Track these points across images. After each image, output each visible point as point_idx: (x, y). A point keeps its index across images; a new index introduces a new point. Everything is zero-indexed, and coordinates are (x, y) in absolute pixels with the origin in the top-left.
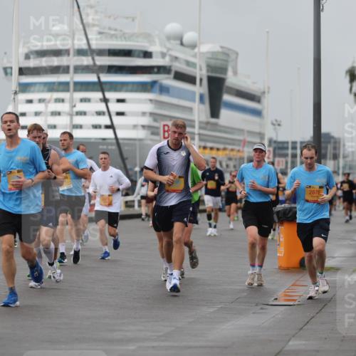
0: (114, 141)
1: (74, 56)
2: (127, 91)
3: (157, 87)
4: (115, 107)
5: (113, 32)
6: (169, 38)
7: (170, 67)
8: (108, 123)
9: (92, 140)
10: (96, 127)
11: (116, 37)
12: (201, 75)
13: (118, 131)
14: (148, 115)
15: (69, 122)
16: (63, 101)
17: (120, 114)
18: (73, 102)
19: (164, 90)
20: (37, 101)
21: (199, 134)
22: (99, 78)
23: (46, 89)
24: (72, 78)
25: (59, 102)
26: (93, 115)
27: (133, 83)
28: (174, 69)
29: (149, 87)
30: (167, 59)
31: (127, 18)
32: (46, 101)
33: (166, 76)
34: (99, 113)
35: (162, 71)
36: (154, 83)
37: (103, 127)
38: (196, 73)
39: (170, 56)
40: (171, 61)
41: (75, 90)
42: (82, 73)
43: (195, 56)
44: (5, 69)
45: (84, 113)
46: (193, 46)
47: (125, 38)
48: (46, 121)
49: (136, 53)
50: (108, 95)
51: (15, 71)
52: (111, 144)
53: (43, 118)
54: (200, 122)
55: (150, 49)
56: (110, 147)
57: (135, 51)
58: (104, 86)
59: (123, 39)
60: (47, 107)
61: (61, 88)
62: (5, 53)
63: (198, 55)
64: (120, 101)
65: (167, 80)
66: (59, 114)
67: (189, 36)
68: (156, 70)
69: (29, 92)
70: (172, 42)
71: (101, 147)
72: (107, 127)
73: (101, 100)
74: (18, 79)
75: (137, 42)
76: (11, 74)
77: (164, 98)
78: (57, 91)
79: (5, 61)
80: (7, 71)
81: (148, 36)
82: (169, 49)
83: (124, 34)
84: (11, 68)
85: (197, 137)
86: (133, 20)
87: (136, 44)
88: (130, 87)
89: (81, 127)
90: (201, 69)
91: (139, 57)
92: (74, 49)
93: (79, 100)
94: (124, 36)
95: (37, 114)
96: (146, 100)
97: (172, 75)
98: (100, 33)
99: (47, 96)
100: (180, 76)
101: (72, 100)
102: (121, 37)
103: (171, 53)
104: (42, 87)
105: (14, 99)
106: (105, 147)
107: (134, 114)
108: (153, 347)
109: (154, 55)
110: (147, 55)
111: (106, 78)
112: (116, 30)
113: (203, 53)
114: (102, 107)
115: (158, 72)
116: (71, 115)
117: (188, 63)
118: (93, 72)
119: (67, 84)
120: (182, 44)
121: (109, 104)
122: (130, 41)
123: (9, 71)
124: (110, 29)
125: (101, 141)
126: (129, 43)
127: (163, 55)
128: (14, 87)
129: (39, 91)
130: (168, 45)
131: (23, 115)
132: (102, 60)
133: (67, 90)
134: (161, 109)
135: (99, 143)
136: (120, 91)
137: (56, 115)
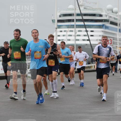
0: (90, 45)
1: (76, 16)
2: (94, 28)
3: (104, 27)
4: (90, 33)
5: (89, 8)
6: (108, 10)
7: (109, 20)
8: (88, 39)
9: (83, 45)
10: (84, 40)
11: (90, 10)
12: (119, 23)
13: (91, 42)
14: (101, 36)
16: (72, 31)
17: (92, 36)
18: (76, 32)
19: (107, 27)
20: (64, 31)
21: (119, 43)
22: (84, 23)
23: (67, 27)
24: (75, 24)
26: (83, 36)
27: (96, 25)
28: (110, 21)
29: (102, 27)
30: (108, 17)
31: (94, 3)
32: (67, 31)
33: (107, 23)
34: (85, 36)
35: (106, 21)
36: (103, 25)
37: (86, 40)
38: (117, 22)
39: (109, 16)
40: (109, 18)
41: (76, 28)
42: (79, 22)
43: (117, 16)
44: (53, 20)
45: (80, 35)
46: (116, 13)
47: (93, 10)
48: (67, 38)
49: (97, 15)
50: (88, 29)
51: (56, 21)
54: (119, 39)
55: (102, 14)
56: (89, 47)
57: (97, 14)
58: (86, 26)
60: (67, 33)
61: (72, 27)
62: (53, 15)
63: (118, 16)
65: (108, 24)
66: (71, 36)
67: (115, 9)
68: (104, 21)
69: (61, 28)
70: (109, 11)
71: (85, 47)
72: (87, 40)
73: (85, 31)
74: (57, 24)
75: (97, 11)
76: (55, 22)
77: (107, 30)
78: (70, 28)
79: (53, 17)
80: (53, 21)
81: (101, 9)
82: (108, 14)
84: (55, 20)
85: (118, 44)
86: (96, 4)
88: (95, 27)
89: (78, 40)
90: (119, 21)
91: (98, 16)
92: (76, 14)
93: (78, 31)
94: (93, 9)
95: (64, 36)
96: (101, 31)
97: (109, 23)
98: (85, 8)
99: (67, 29)
100: (112, 23)
101: (75, 31)
103: (109, 15)
104: (65, 27)
105: (56, 30)
106: (87, 47)
107: (97, 36)
108: (105, 115)
109: (103, 16)
110: (101, 16)
111: (86, 23)
112: (90, 7)
113: (120, 15)
114: (86, 33)
115: (105, 22)
116: (75, 36)
117: (115, 18)
118: (82, 22)
119: (73, 25)
120: (113, 12)
121: (88, 32)
122: (95, 11)
123: (54, 21)
124: (88, 7)
125: (85, 45)
126: (94, 12)
127: (106, 16)
128: (56, 26)
129: (64, 28)
130: (108, 12)
131: (59, 36)
132: (85, 18)
133: (74, 28)
134: (105, 34)
135: (85, 46)
136: (92, 28)
137: (70, 36)
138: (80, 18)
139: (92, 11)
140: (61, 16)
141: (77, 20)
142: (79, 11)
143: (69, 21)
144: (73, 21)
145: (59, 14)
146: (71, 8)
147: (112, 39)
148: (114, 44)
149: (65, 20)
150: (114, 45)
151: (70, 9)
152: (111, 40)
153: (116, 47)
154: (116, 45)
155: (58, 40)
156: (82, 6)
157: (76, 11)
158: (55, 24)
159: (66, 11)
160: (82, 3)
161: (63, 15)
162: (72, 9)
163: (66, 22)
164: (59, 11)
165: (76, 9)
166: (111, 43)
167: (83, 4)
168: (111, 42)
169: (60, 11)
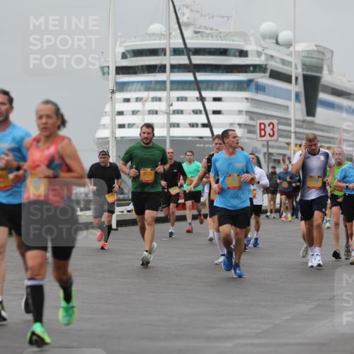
1: (171, 55)
2: (223, 90)
3: (253, 86)
4: (211, 106)
5: (208, 31)
6: (264, 37)
7: (266, 65)
8: (205, 121)
9: (190, 139)
10: (193, 125)
11: (212, 37)
12: (296, 73)
13: (214, 129)
14: (244, 113)
15: (166, 121)
16: (160, 99)
17: (217, 112)
18: (169, 101)
19: (260, 88)
20: (135, 100)
21: (295, 132)
22: (195, 77)
23: (143, 88)
24: (169, 77)
25: (156, 100)
26: (190, 114)
27: (229, 82)
28: (269, 68)
29: (245, 86)
30: (263, 57)
31: (223, 17)
32: (144, 100)
33: (262, 74)
34: (196, 112)
35: (257, 69)
36: (250, 81)
37: (200, 125)
38: (291, 72)
39: (265, 54)
40: (267, 59)
41: (171, 89)
42: (179, 72)
43: (290, 55)
44: (102, 68)
45: (181, 112)
46: (289, 45)
47: (221, 37)
48: (143, 120)
49: (232, 52)
50: (204, 94)
51: (113, 70)
52: (208, 143)
53: (141, 117)
54: (296, 121)
55: (245, 48)
56: (207, 146)
57: (232, 49)
58: (200, 85)
59: (219, 38)
60: (144, 105)
61: (158, 86)
63: (293, 53)
64: (216, 99)
65: (263, 79)
66: (156, 112)
67: (284, 36)
68: (251, 69)
69: (127, 91)
70: (268, 40)
71: (198, 145)
72: (204, 125)
73: (197, 98)
74: (115, 78)
75: (233, 41)
76: (109, 74)
77: (260, 97)
78: (154, 90)
79: (102, 60)
80: (104, 70)
81: (243, 35)
82: (264, 48)
83: (220, 33)
84: (108, 67)
85: (293, 135)
86: (228, 19)
87: (231, 42)
88: (226, 86)
89: (178, 125)
90: (296, 68)
91: (235, 56)
92: (170, 49)
93: (176, 99)
94: (220, 35)
95: (134, 113)
96: (242, 98)
97: (268, 74)
98: (196, 32)
99: (144, 94)
100: (276, 75)
101: (169, 98)
102: (216, 36)
103: (266, 51)
104: (139, 86)
105: (111, 97)
106: (202, 145)
107: (231, 113)
108: (252, 344)
109: (250, 54)
110: (243, 53)
111: (201, 77)
112: (211, 29)
113: (299, 52)
114: (199, 106)
115: (254, 71)
116: (168, 114)
117: (283, 62)
118: (189, 72)
119: (164, 83)
120: (277, 43)
121: (206, 103)
122: (226, 40)
123: (106, 70)
124: (205, 28)
125: (197, 139)
126: (225, 42)
127: (259, 54)
128: (111, 86)
129: (135, 91)
130: (264, 44)
131: (121, 113)
132: (197, 60)
133: (165, 90)
134: (257, 107)
135: (197, 142)
136: (216, 89)
137: (153, 114)
138: (183, 60)
139: (217, 40)
140: (128, 56)
141: (175, 68)
142: (181, 41)
143: (151, 69)
144: (162, 69)
145: (120, 50)
146: (157, 33)
147: (275, 122)
148: (280, 136)
149: (138, 67)
150: (280, 139)
151: (154, 34)
152: (271, 126)
153: (286, 145)
154: (287, 140)
155: (117, 126)
156: (188, 25)
157: (171, 41)
158: (108, 80)
159: (142, 41)
160: (188, 18)
161: (132, 54)
162: (161, 36)
163: (140, 73)
164: (121, 42)
165: (172, 36)
166: (272, 134)
167: (191, 21)
168: (272, 129)
169: (125, 42)
